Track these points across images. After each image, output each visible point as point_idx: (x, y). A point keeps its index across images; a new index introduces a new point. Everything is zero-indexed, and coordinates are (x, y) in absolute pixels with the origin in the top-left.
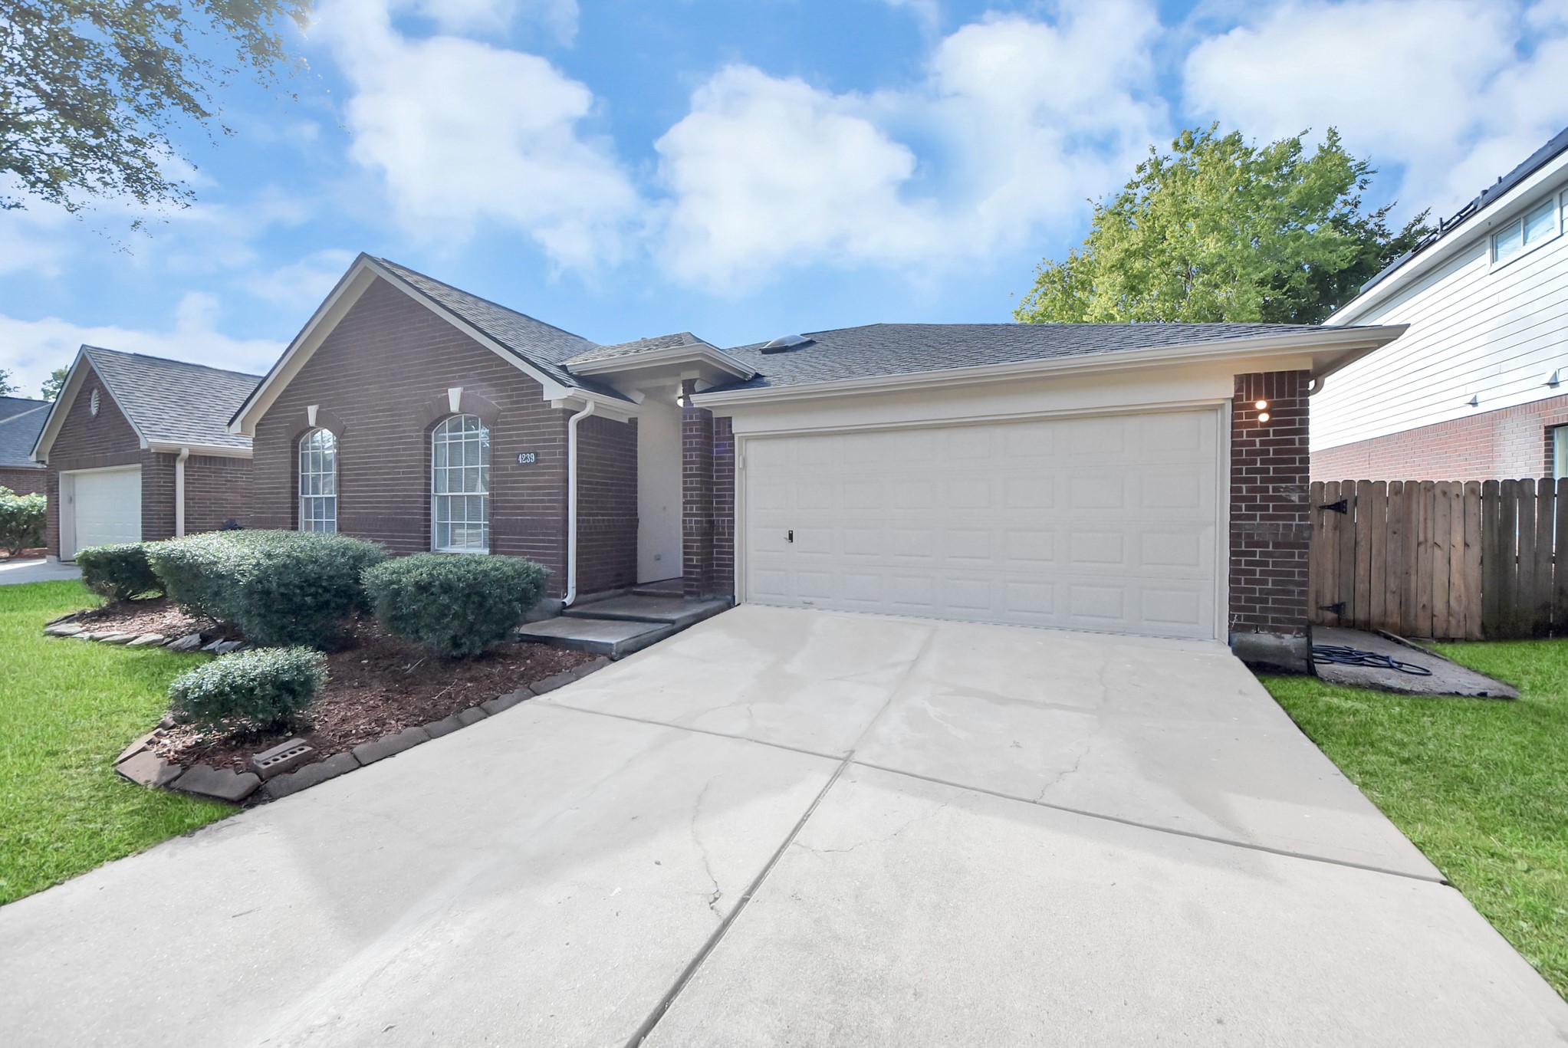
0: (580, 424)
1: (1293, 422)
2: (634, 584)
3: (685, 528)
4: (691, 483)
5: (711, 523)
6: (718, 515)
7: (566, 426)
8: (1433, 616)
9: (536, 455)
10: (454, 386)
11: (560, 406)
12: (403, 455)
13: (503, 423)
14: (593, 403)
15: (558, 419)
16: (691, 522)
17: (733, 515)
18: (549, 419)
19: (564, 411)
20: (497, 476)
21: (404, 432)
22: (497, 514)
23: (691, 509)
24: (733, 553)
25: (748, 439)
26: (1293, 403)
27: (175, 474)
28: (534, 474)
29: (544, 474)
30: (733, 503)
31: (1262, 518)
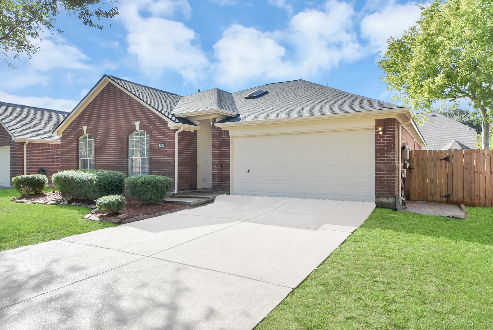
0: (179, 134)
1: (391, 134)
2: (196, 189)
3: (213, 168)
4: (215, 153)
5: (222, 166)
6: (224, 164)
7: (174, 135)
8: (480, 199)
9: (165, 144)
10: (137, 121)
11: (173, 128)
12: (119, 144)
13: (154, 134)
14: (183, 127)
15: (172, 132)
16: (215, 166)
17: (229, 164)
18: (169, 133)
19: (174, 130)
20: (152, 151)
21: (119, 136)
22: (152, 164)
23: (215, 162)
24: (229, 177)
25: (234, 137)
26: (391, 128)
27: (23, 150)
28: (164, 151)
29: (167, 151)
30: (229, 159)
31: (383, 163)
